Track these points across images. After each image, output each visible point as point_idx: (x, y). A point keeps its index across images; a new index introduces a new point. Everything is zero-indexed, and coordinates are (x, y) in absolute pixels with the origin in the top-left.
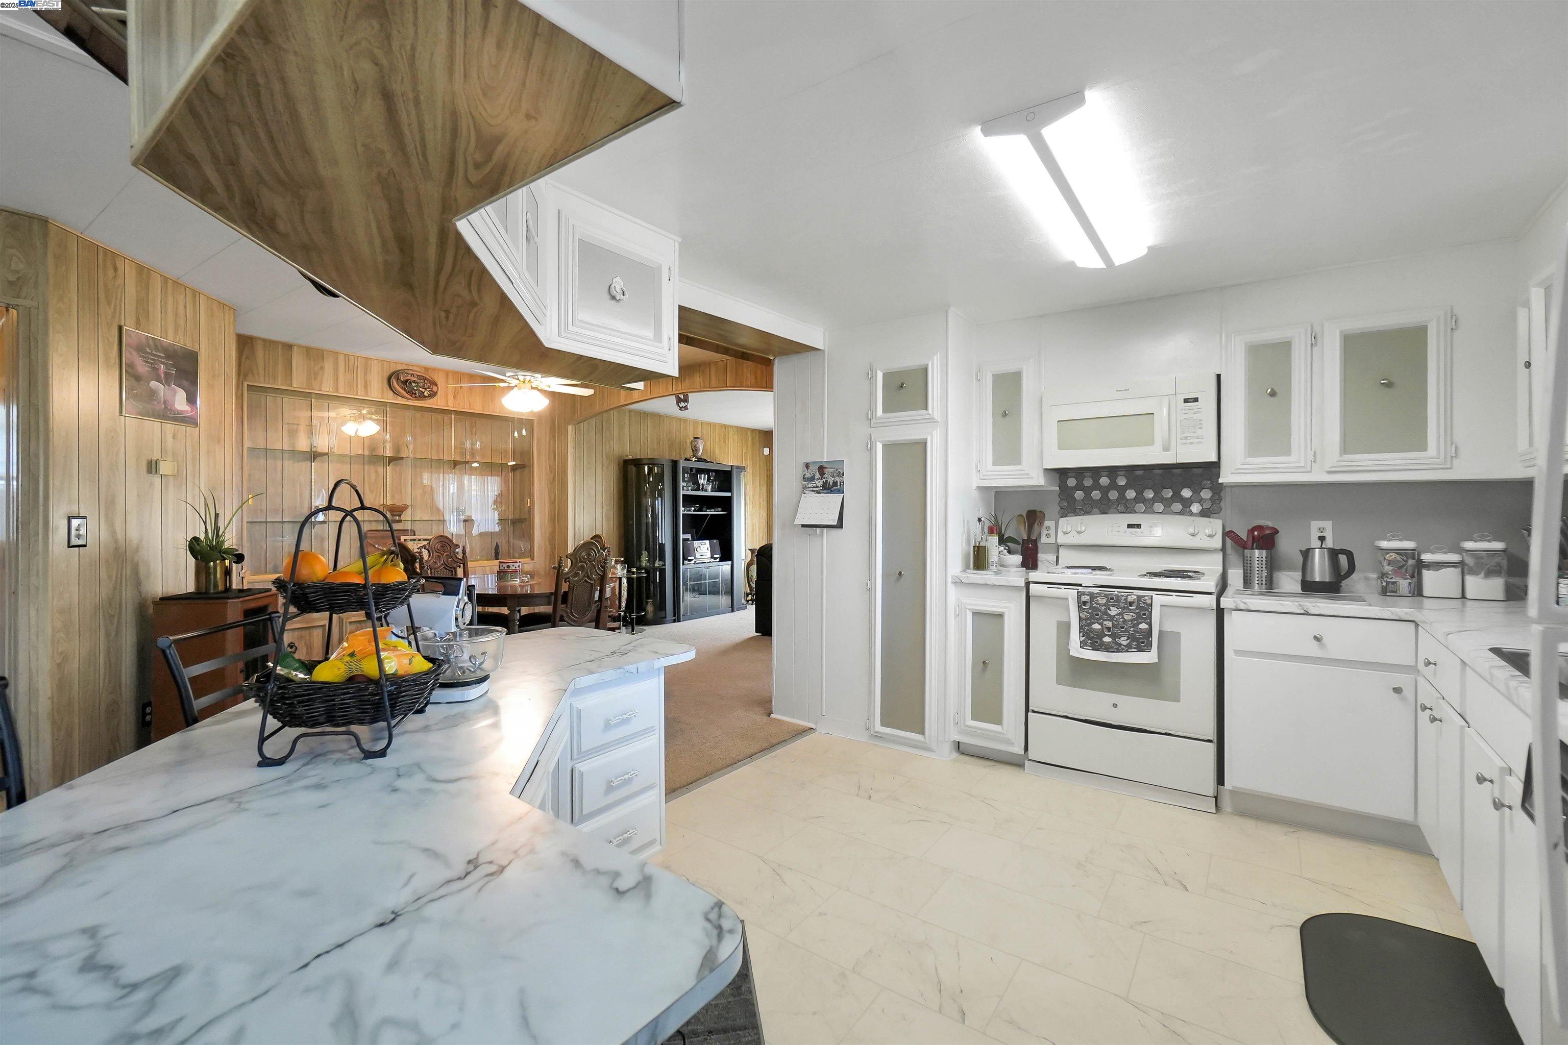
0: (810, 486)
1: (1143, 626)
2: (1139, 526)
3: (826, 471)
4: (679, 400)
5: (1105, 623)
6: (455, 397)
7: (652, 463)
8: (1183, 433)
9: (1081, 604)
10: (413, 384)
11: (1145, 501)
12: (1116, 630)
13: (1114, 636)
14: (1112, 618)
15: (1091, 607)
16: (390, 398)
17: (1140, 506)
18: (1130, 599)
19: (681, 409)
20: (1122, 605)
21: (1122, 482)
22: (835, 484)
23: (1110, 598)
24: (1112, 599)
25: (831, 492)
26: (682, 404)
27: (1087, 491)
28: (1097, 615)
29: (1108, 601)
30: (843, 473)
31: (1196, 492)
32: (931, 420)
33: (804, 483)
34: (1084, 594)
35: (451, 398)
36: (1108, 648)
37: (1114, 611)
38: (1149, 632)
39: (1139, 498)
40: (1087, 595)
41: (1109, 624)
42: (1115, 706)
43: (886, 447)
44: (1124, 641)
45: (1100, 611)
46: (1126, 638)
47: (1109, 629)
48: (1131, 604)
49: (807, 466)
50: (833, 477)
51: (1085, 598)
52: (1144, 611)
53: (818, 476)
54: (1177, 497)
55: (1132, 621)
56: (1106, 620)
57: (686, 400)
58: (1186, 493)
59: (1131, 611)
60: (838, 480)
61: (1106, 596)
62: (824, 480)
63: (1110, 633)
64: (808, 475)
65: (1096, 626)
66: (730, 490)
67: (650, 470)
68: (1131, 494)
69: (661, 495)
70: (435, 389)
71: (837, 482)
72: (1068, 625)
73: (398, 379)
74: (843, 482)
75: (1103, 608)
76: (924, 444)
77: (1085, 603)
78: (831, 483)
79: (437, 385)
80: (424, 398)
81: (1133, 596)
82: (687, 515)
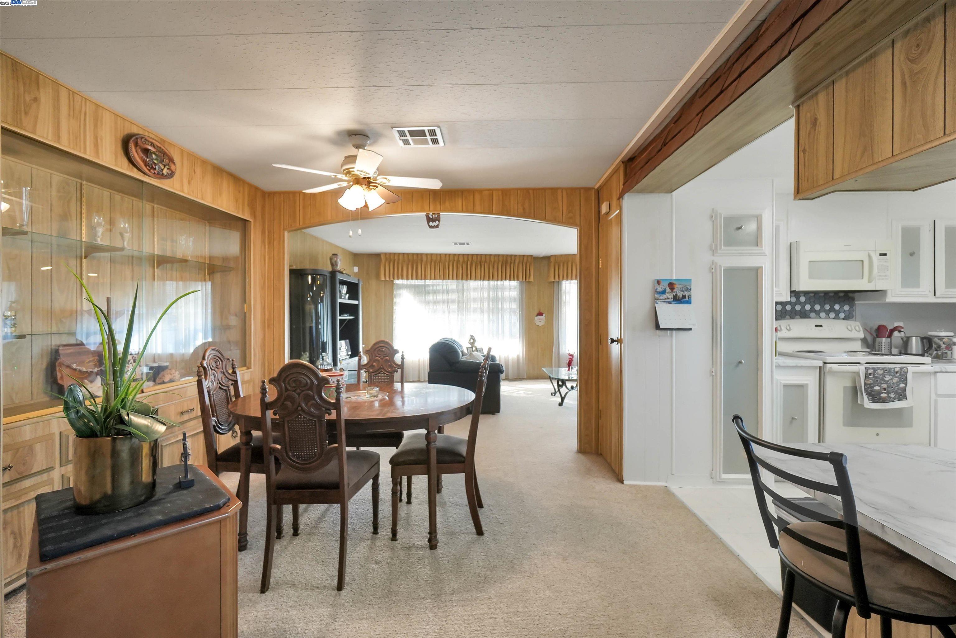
0: (661, 298)
1: (902, 385)
2: (821, 326)
3: (676, 287)
4: (429, 220)
5: (882, 385)
6: (189, 183)
7: (315, 273)
8: (879, 273)
9: (867, 376)
10: (154, 156)
11: (815, 311)
12: (889, 389)
13: (888, 393)
14: (887, 382)
15: (874, 377)
16: (124, 167)
17: (813, 315)
18: (896, 370)
19: (431, 227)
20: (892, 374)
21: (803, 299)
22: (684, 297)
23: (885, 370)
24: (886, 370)
25: (681, 303)
26: (431, 224)
28: (877, 381)
29: (884, 372)
30: (691, 289)
31: (842, 307)
32: (763, 254)
33: (657, 296)
34: (869, 368)
35: (185, 182)
36: (884, 401)
37: (887, 378)
38: (905, 389)
39: (812, 310)
40: (872, 369)
41: (885, 386)
42: (877, 434)
43: (724, 270)
44: (892, 395)
45: (879, 378)
46: (893, 393)
47: (885, 389)
48: (897, 373)
49: (659, 282)
50: (682, 291)
51: (870, 371)
52: (904, 377)
53: (668, 290)
54: (832, 310)
55: (897, 383)
56: (882, 384)
57: (438, 219)
58: (837, 307)
59: (896, 377)
60: (686, 293)
61: (883, 369)
62: (674, 294)
63: (886, 391)
64: (659, 289)
65: (877, 388)
67: (313, 279)
68: (808, 307)
69: (322, 301)
70: (173, 167)
71: (685, 296)
73: (136, 145)
74: (691, 296)
75: (881, 376)
76: (757, 272)
77: (870, 374)
78: (681, 296)
79: (174, 163)
80: (161, 176)
81: (897, 367)
82: (340, 320)
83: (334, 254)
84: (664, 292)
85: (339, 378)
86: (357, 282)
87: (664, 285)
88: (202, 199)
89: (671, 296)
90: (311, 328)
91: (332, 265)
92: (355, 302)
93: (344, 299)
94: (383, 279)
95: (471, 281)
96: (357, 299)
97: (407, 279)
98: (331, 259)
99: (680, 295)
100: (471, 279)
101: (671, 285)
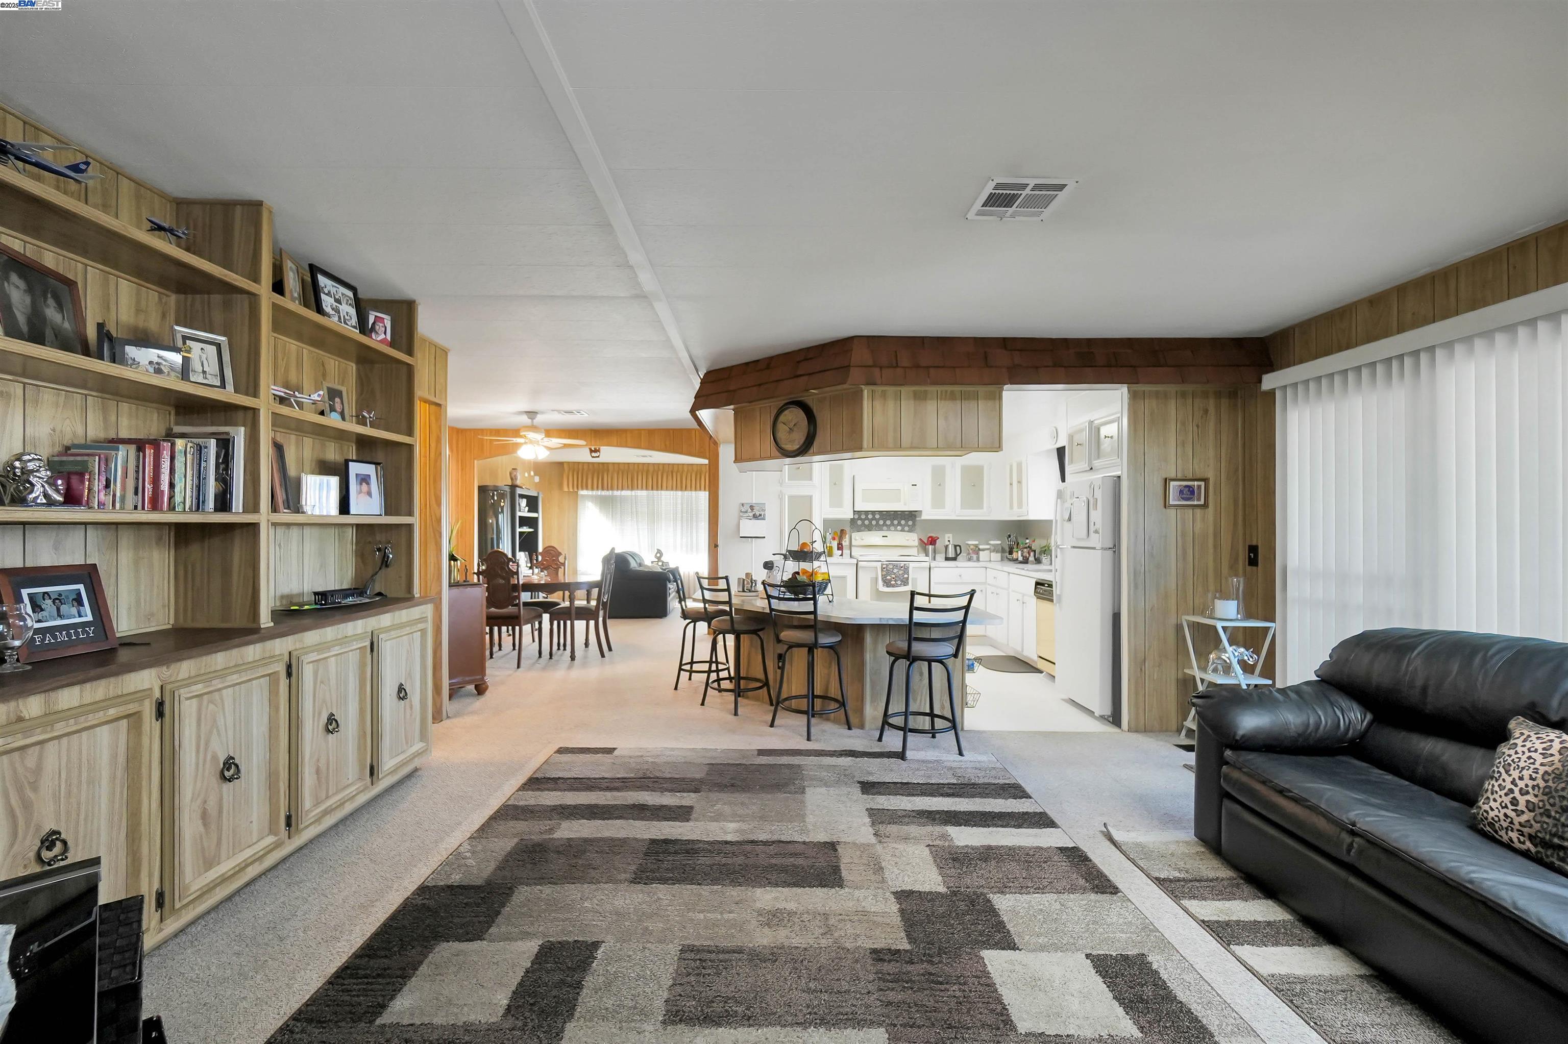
0: (745, 515)
1: (906, 576)
2: (887, 536)
3: (755, 508)
4: (591, 451)
5: (892, 575)
7: (496, 489)
8: (911, 498)
9: (882, 569)
11: (887, 525)
12: (896, 578)
13: (895, 581)
14: (895, 574)
15: (887, 570)
17: (885, 528)
20: (898, 568)
21: (877, 516)
22: (760, 515)
24: (895, 566)
25: (758, 519)
26: (594, 454)
27: (863, 520)
28: (889, 573)
29: (893, 567)
30: (765, 510)
31: (907, 522)
33: (741, 514)
34: (883, 564)
36: (893, 586)
37: (895, 571)
38: (908, 578)
39: (885, 524)
41: (894, 576)
43: (789, 497)
44: (899, 582)
47: (894, 578)
48: (901, 567)
49: (743, 505)
50: (759, 511)
51: (884, 566)
52: (906, 570)
53: (750, 510)
54: (899, 524)
55: (902, 574)
58: (903, 522)
59: (901, 570)
60: (762, 513)
61: (892, 565)
62: (753, 513)
64: (743, 510)
65: (889, 577)
66: (536, 511)
68: (881, 522)
69: (502, 514)
72: (877, 579)
74: (765, 515)
75: (891, 570)
76: (811, 497)
77: (884, 568)
81: (902, 564)
82: (520, 532)
83: (513, 470)
84: (746, 512)
86: (536, 495)
87: (747, 508)
89: (751, 514)
90: (492, 539)
91: (512, 479)
92: (534, 515)
93: (524, 512)
94: (566, 489)
95: (663, 492)
97: (592, 489)
98: (510, 474)
99: (758, 514)
100: (662, 489)
101: (752, 507)
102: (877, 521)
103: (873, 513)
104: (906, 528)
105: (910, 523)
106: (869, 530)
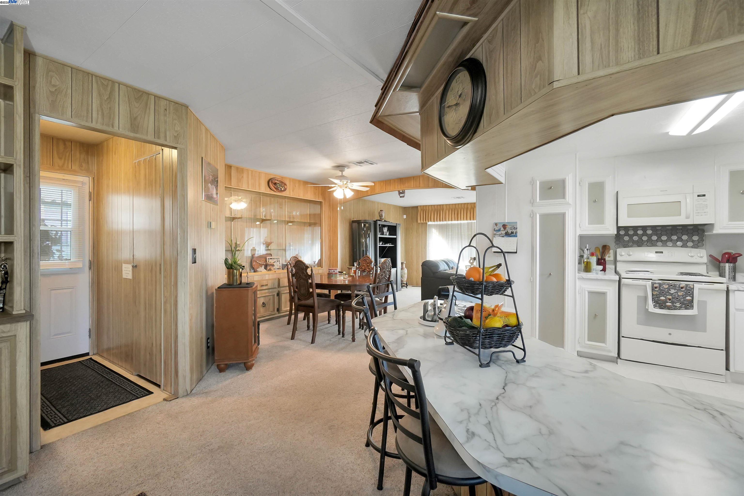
0: (498, 234)
1: (689, 298)
2: (662, 252)
3: (507, 227)
4: (400, 193)
5: (667, 296)
6: (293, 191)
7: (365, 222)
8: (697, 210)
9: (653, 288)
10: (278, 185)
11: (662, 241)
12: (674, 300)
13: (673, 302)
14: (671, 294)
15: (660, 289)
16: (269, 191)
17: (660, 244)
18: (681, 286)
19: (401, 197)
20: (677, 288)
21: (649, 232)
23: (670, 285)
24: (672, 286)
25: (510, 237)
26: (401, 195)
27: (631, 237)
28: (663, 293)
29: (669, 286)
30: (517, 228)
31: (691, 237)
32: (568, 204)
33: (495, 232)
34: (655, 283)
35: (291, 191)
36: (669, 308)
38: (692, 301)
39: (658, 240)
40: (658, 284)
41: (670, 297)
42: (670, 334)
43: (540, 216)
44: (678, 305)
45: (665, 291)
46: (679, 303)
47: (670, 299)
48: (682, 288)
49: (496, 224)
50: (511, 229)
51: (655, 285)
52: (690, 291)
53: (502, 229)
54: (680, 239)
55: (683, 295)
56: (668, 295)
57: (403, 192)
58: (685, 237)
59: (682, 291)
60: (514, 231)
61: (668, 284)
62: (506, 231)
63: (671, 301)
64: (496, 229)
65: (662, 298)
67: (364, 225)
68: (654, 238)
69: (369, 236)
70: (286, 187)
71: (513, 232)
72: (646, 298)
73: (272, 182)
74: (517, 232)
75: (666, 290)
76: (563, 215)
77: (656, 288)
78: (510, 233)
79: (286, 185)
80: (281, 191)
81: (683, 284)
82: (379, 246)
83: (381, 210)
84: (499, 230)
85: (335, 270)
86: (396, 225)
87: (500, 226)
88: (299, 196)
89: (504, 232)
90: (363, 250)
91: (380, 216)
92: (395, 237)
93: (386, 235)
94: (419, 222)
96: (396, 235)
97: (434, 221)
98: (379, 213)
99: (510, 231)
101: (504, 226)
102: (650, 236)
103: (644, 228)
104: (690, 244)
105: (695, 238)
106: (639, 246)
